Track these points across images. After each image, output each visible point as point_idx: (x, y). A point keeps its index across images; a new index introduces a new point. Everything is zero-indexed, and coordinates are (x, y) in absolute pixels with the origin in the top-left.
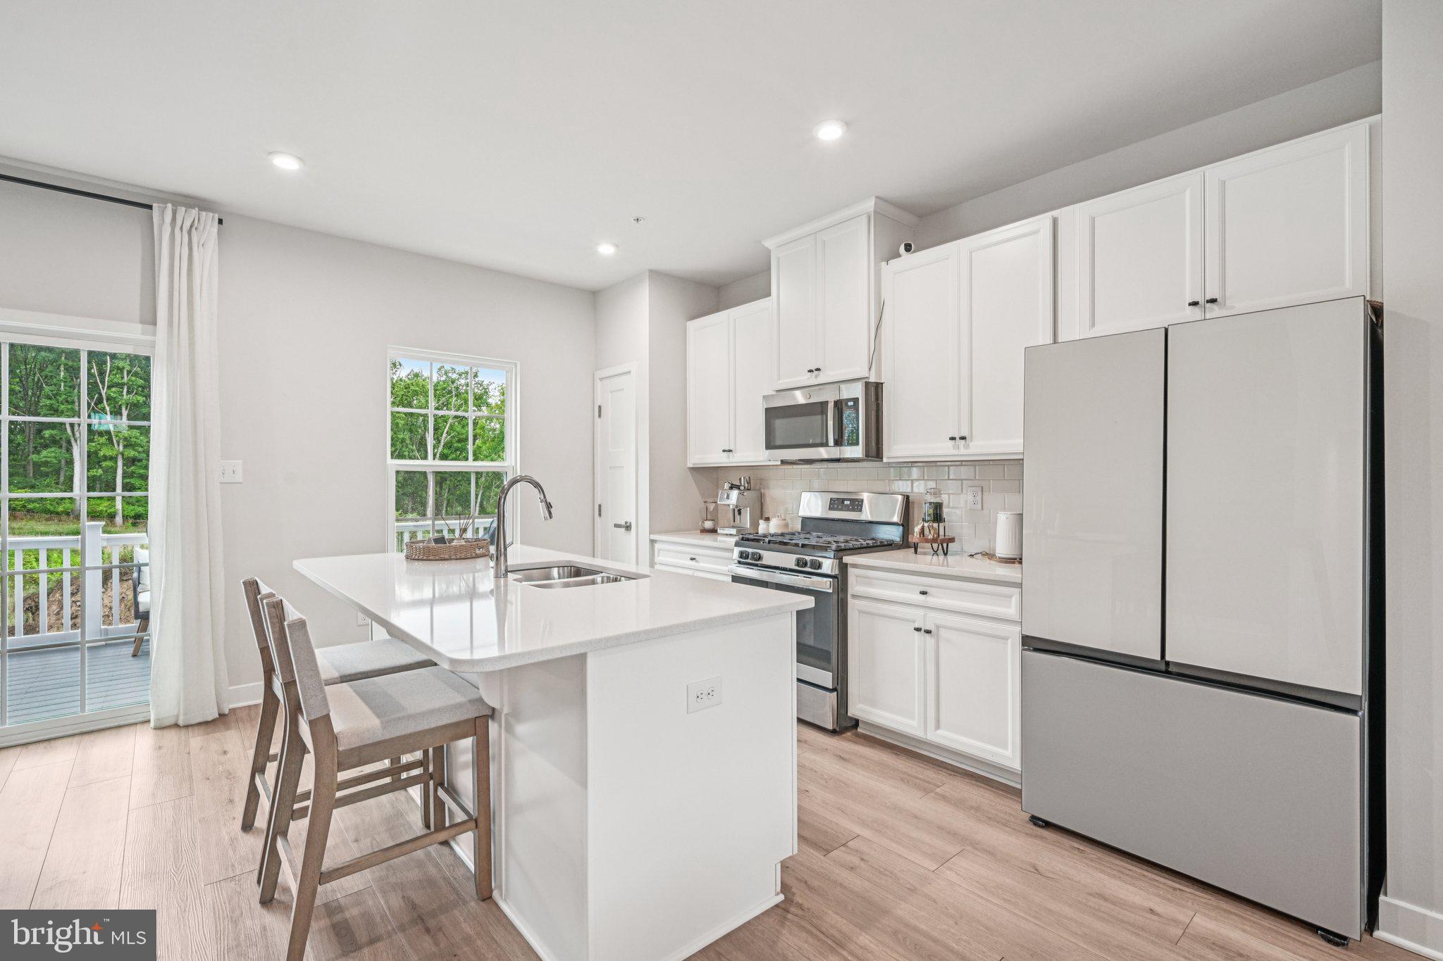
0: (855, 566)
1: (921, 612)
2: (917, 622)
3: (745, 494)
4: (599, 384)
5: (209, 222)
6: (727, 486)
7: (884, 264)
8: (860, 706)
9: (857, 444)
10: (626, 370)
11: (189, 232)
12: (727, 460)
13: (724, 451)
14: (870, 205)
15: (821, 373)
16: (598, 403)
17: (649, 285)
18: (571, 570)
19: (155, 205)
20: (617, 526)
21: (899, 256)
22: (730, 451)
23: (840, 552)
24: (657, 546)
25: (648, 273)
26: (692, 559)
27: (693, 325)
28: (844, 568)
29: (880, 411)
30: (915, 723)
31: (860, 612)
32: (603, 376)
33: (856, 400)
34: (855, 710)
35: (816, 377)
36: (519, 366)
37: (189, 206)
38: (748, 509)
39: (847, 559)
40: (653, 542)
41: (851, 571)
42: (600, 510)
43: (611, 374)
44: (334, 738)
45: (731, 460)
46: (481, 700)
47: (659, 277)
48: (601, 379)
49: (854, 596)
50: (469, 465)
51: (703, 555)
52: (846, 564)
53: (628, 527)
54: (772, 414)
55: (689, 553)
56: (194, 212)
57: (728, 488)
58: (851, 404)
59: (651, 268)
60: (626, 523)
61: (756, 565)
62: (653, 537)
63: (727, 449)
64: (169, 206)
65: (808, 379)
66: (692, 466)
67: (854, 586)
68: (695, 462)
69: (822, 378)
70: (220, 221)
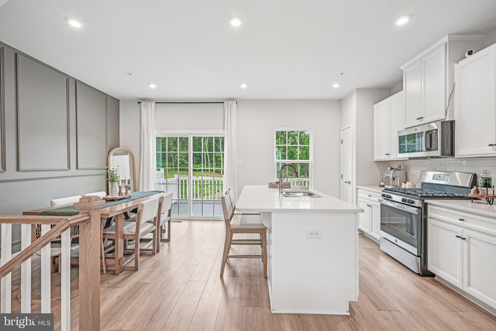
0: (431, 204)
1: (461, 229)
2: (458, 234)
3: (396, 172)
4: (342, 132)
5: (234, 103)
6: (389, 168)
7: (456, 64)
8: (432, 267)
9: (437, 150)
10: (349, 126)
11: (231, 107)
12: (387, 158)
13: (386, 154)
14: (446, 39)
15: (423, 119)
16: (341, 139)
17: (356, 94)
18: (309, 194)
19: (225, 102)
20: (346, 182)
21: (466, 58)
22: (388, 154)
23: (422, 198)
24: (359, 190)
25: (356, 90)
26: (369, 196)
27: (376, 106)
28: (426, 205)
29: (453, 134)
30: (457, 281)
31: (432, 225)
32: (343, 129)
33: (436, 130)
34: (431, 268)
35: (421, 121)
36: (313, 129)
37: (230, 100)
38: (399, 178)
39: (426, 201)
40: (357, 189)
41: (429, 206)
42: (342, 176)
43: (345, 128)
44: (230, 225)
45: (389, 158)
46: (262, 224)
47: (360, 90)
48: (342, 130)
49: (430, 218)
50: (298, 161)
51: (373, 195)
52: (427, 204)
53: (350, 183)
54: (401, 139)
55: (369, 194)
56: (231, 102)
57: (390, 169)
58: (434, 132)
59: (357, 88)
60: (349, 181)
61: (389, 200)
62: (357, 187)
63: (387, 154)
64: (227, 101)
65: (418, 122)
66: (375, 161)
67: (430, 213)
68: (376, 159)
69: (424, 121)
70: (236, 102)
